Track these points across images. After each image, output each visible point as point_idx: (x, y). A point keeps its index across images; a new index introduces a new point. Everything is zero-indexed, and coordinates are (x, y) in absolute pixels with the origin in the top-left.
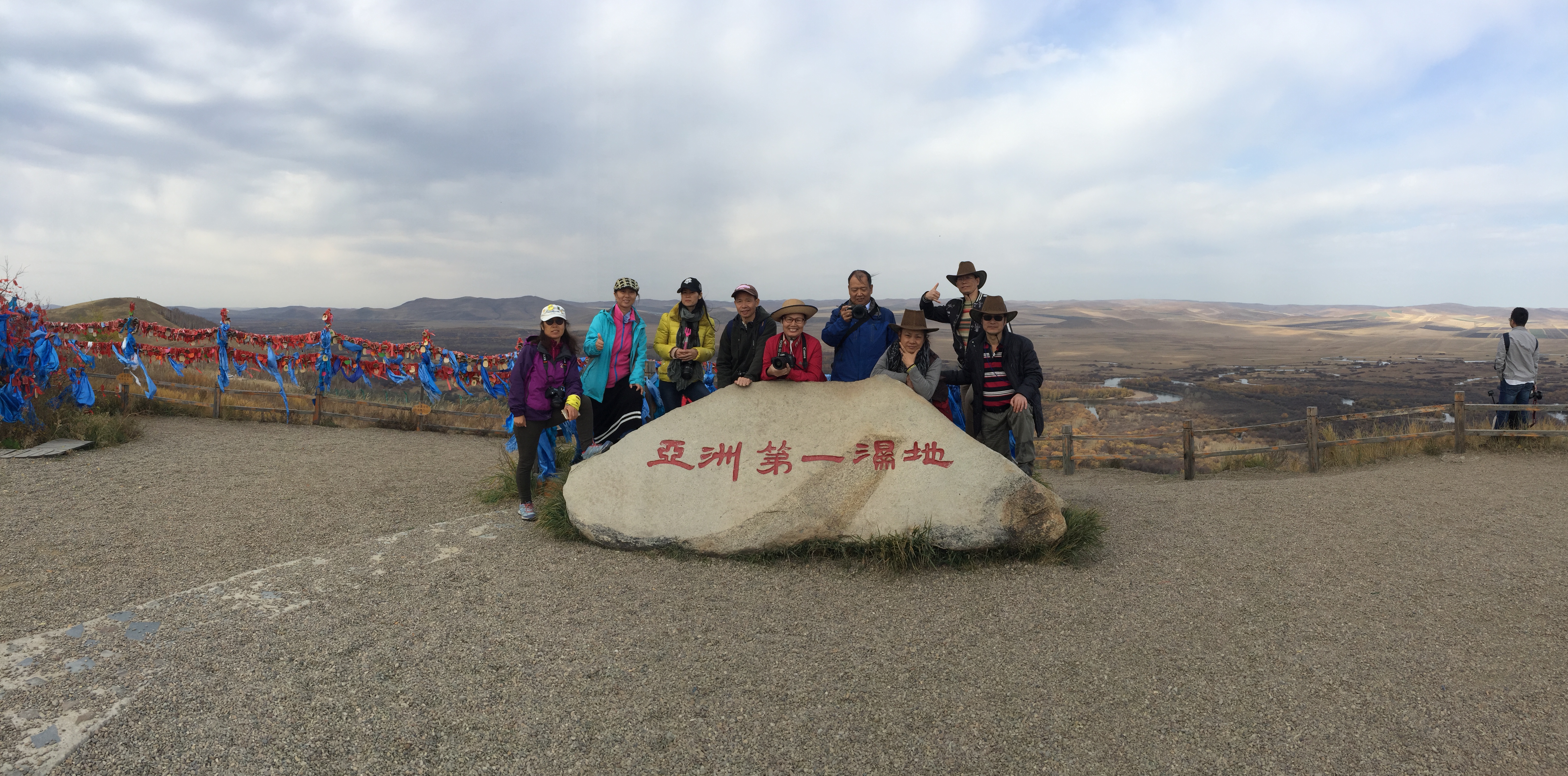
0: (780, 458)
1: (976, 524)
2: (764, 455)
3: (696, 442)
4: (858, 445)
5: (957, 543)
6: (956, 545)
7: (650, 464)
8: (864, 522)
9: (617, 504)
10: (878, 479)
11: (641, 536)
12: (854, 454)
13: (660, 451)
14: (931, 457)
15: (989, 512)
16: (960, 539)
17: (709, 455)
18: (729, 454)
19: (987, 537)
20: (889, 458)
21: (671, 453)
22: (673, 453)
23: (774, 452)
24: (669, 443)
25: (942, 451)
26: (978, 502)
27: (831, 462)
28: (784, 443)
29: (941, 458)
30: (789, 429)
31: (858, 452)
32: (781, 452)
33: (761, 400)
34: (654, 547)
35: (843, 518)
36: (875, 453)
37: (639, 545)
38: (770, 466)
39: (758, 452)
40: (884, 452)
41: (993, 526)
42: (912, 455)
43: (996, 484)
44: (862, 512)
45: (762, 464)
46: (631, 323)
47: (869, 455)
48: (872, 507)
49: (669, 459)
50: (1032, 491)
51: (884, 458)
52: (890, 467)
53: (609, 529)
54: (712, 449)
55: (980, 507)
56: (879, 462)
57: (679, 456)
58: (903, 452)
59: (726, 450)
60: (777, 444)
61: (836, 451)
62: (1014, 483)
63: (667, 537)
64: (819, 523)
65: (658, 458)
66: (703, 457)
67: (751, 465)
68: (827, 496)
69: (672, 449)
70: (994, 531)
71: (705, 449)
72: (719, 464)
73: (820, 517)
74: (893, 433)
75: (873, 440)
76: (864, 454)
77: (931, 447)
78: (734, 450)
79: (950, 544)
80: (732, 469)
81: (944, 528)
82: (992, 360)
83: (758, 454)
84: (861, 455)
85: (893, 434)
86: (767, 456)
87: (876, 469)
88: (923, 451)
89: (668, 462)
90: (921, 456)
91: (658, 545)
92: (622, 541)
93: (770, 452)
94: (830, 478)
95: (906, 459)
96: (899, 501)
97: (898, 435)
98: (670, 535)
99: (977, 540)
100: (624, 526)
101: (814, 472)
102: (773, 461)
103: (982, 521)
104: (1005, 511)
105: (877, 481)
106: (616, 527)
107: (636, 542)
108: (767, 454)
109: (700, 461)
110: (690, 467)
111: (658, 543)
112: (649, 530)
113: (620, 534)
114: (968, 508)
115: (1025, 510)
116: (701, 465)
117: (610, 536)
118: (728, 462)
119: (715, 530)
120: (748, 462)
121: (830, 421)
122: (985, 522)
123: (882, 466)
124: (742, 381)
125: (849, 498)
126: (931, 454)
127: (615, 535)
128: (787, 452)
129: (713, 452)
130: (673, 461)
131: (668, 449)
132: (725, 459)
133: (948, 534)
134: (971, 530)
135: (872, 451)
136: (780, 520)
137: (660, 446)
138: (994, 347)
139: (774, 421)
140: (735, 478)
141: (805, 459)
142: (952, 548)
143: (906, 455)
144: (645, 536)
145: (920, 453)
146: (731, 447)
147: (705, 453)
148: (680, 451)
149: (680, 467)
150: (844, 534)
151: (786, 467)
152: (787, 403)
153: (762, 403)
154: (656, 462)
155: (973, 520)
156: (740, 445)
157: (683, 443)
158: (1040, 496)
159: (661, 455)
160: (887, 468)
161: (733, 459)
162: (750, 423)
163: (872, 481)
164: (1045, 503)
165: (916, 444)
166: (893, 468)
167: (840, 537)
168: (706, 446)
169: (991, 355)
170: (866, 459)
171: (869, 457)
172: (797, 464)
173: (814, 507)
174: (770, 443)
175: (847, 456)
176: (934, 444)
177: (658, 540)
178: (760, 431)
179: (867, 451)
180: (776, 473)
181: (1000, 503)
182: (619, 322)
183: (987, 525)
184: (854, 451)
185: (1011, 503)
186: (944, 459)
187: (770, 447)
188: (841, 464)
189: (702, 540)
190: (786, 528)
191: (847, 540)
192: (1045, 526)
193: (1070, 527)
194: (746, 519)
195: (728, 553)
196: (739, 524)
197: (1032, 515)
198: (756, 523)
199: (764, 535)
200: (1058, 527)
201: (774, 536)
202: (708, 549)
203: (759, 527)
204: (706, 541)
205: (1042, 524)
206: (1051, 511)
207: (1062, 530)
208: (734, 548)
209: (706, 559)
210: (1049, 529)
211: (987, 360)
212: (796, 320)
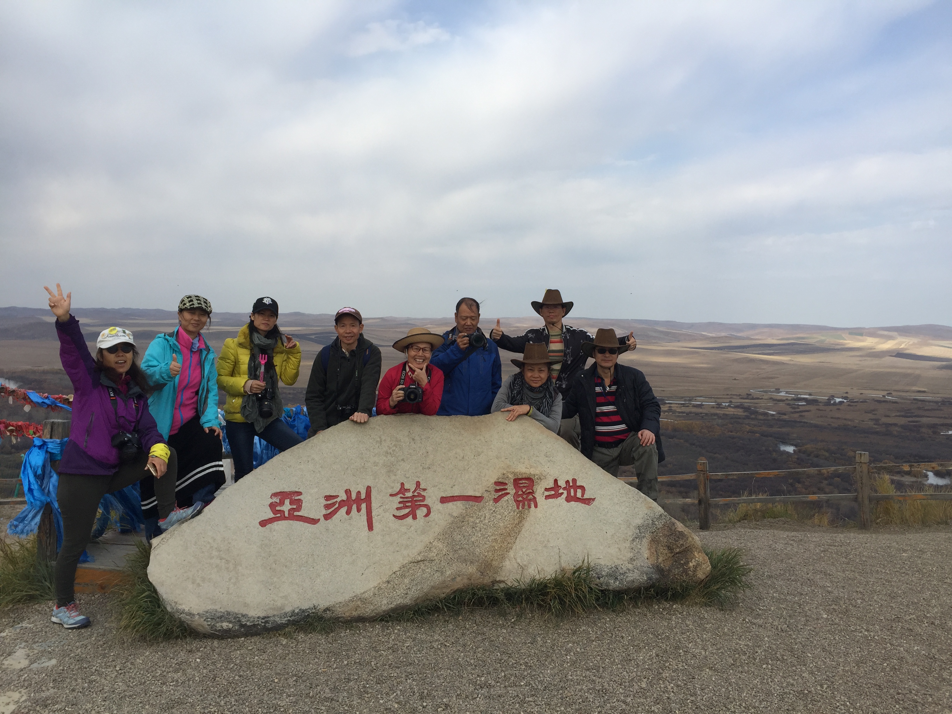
0: (416, 501)
1: (627, 562)
2: (398, 499)
3: (316, 490)
4: (497, 483)
5: (614, 583)
7: (263, 523)
8: (516, 565)
9: (230, 579)
10: (521, 519)
11: (270, 613)
12: (493, 493)
13: (272, 506)
14: (572, 494)
15: (636, 551)
16: (617, 578)
17: (334, 504)
18: (358, 501)
19: (639, 576)
20: (531, 497)
21: (286, 507)
22: (290, 507)
23: (409, 494)
24: (282, 496)
25: (582, 488)
26: (625, 540)
27: (471, 503)
28: (418, 484)
29: (583, 496)
30: (421, 468)
31: (497, 491)
32: (416, 494)
33: (383, 438)
34: (293, 623)
35: (494, 563)
36: (514, 491)
37: (269, 625)
38: (407, 511)
39: (391, 495)
40: (524, 490)
41: (642, 565)
42: (553, 493)
43: (639, 521)
44: (511, 554)
45: (398, 509)
46: (199, 351)
47: (508, 493)
48: (522, 548)
49: (286, 514)
50: (673, 529)
51: (525, 496)
52: (533, 506)
53: (229, 613)
54: (337, 497)
55: (628, 544)
56: (520, 501)
57: (299, 509)
58: (543, 490)
59: (354, 496)
60: (410, 486)
61: (475, 491)
62: (655, 520)
63: (304, 608)
64: (471, 569)
65: (271, 515)
66: (327, 507)
67: (385, 511)
68: (473, 540)
69: (287, 502)
70: (645, 569)
71: (328, 498)
72: (348, 512)
73: (471, 562)
74: (532, 470)
75: (511, 476)
76: (503, 492)
77: (571, 484)
78: (363, 496)
79: (608, 584)
80: (364, 518)
81: (599, 567)
82: (604, 394)
83: (391, 498)
84: (500, 493)
85: (532, 471)
86: (401, 500)
87: (518, 508)
88: (564, 489)
89: (285, 518)
90: (562, 493)
91: (293, 620)
92: (248, 624)
93: (404, 495)
94: (472, 520)
95: (547, 497)
96: (548, 541)
97: (537, 472)
98: (305, 606)
99: (632, 578)
100: (246, 605)
101: (455, 514)
102: (410, 504)
103: (632, 560)
104: (649, 549)
105: (521, 521)
106: (237, 609)
107: (266, 622)
108: (401, 498)
109: (324, 512)
110: (314, 521)
111: (293, 618)
112: (279, 604)
113: (243, 616)
114: (617, 546)
115: (670, 548)
116: (327, 517)
117: (230, 622)
118: (359, 510)
119: (359, 592)
120: (382, 508)
121: (463, 458)
122: (634, 560)
123: (524, 505)
124: (358, 416)
125: (496, 540)
126: (572, 491)
127: (237, 619)
128: (423, 493)
129: (339, 499)
130: (292, 517)
131: (282, 503)
132: (354, 507)
133: (603, 573)
134: (625, 569)
135: (511, 490)
136: (428, 570)
137: (271, 501)
138: (607, 382)
139: (403, 460)
140: (370, 527)
141: (444, 500)
142: (611, 588)
143: (547, 493)
144: (275, 613)
145: (561, 491)
146: (359, 493)
147: (329, 502)
148: (298, 504)
149: (301, 523)
150: (498, 579)
151: (425, 510)
152: (413, 439)
153: (385, 440)
154: (271, 521)
155: (624, 558)
156: (369, 490)
157: (300, 493)
158: (682, 534)
159: (275, 512)
160: (530, 507)
161: (364, 506)
162: (376, 464)
163: (516, 522)
164: (688, 542)
165: (556, 481)
166: (536, 506)
167: (494, 582)
168: (328, 494)
169: (604, 389)
170: (506, 498)
171: (509, 496)
172: (436, 506)
173: (462, 553)
174: (402, 484)
175: (485, 495)
176: (574, 481)
177: (293, 613)
178: (389, 471)
179: (506, 489)
180: (415, 518)
181: (644, 540)
183: (638, 563)
184: (492, 489)
185: (654, 541)
186: (586, 496)
187: (403, 490)
188: (482, 503)
189: (346, 604)
190: (437, 578)
191: (502, 585)
192: (691, 564)
193: (714, 567)
194: (392, 572)
195: (377, 614)
196: (385, 580)
197: (677, 553)
198: (403, 576)
199: (414, 588)
200: (704, 566)
201: (426, 588)
202: (355, 614)
203: (407, 581)
204: (351, 605)
205: (687, 563)
206: (694, 550)
207: (708, 569)
208: (384, 608)
209: (352, 627)
210: (695, 567)
211: (599, 394)
212: (424, 350)
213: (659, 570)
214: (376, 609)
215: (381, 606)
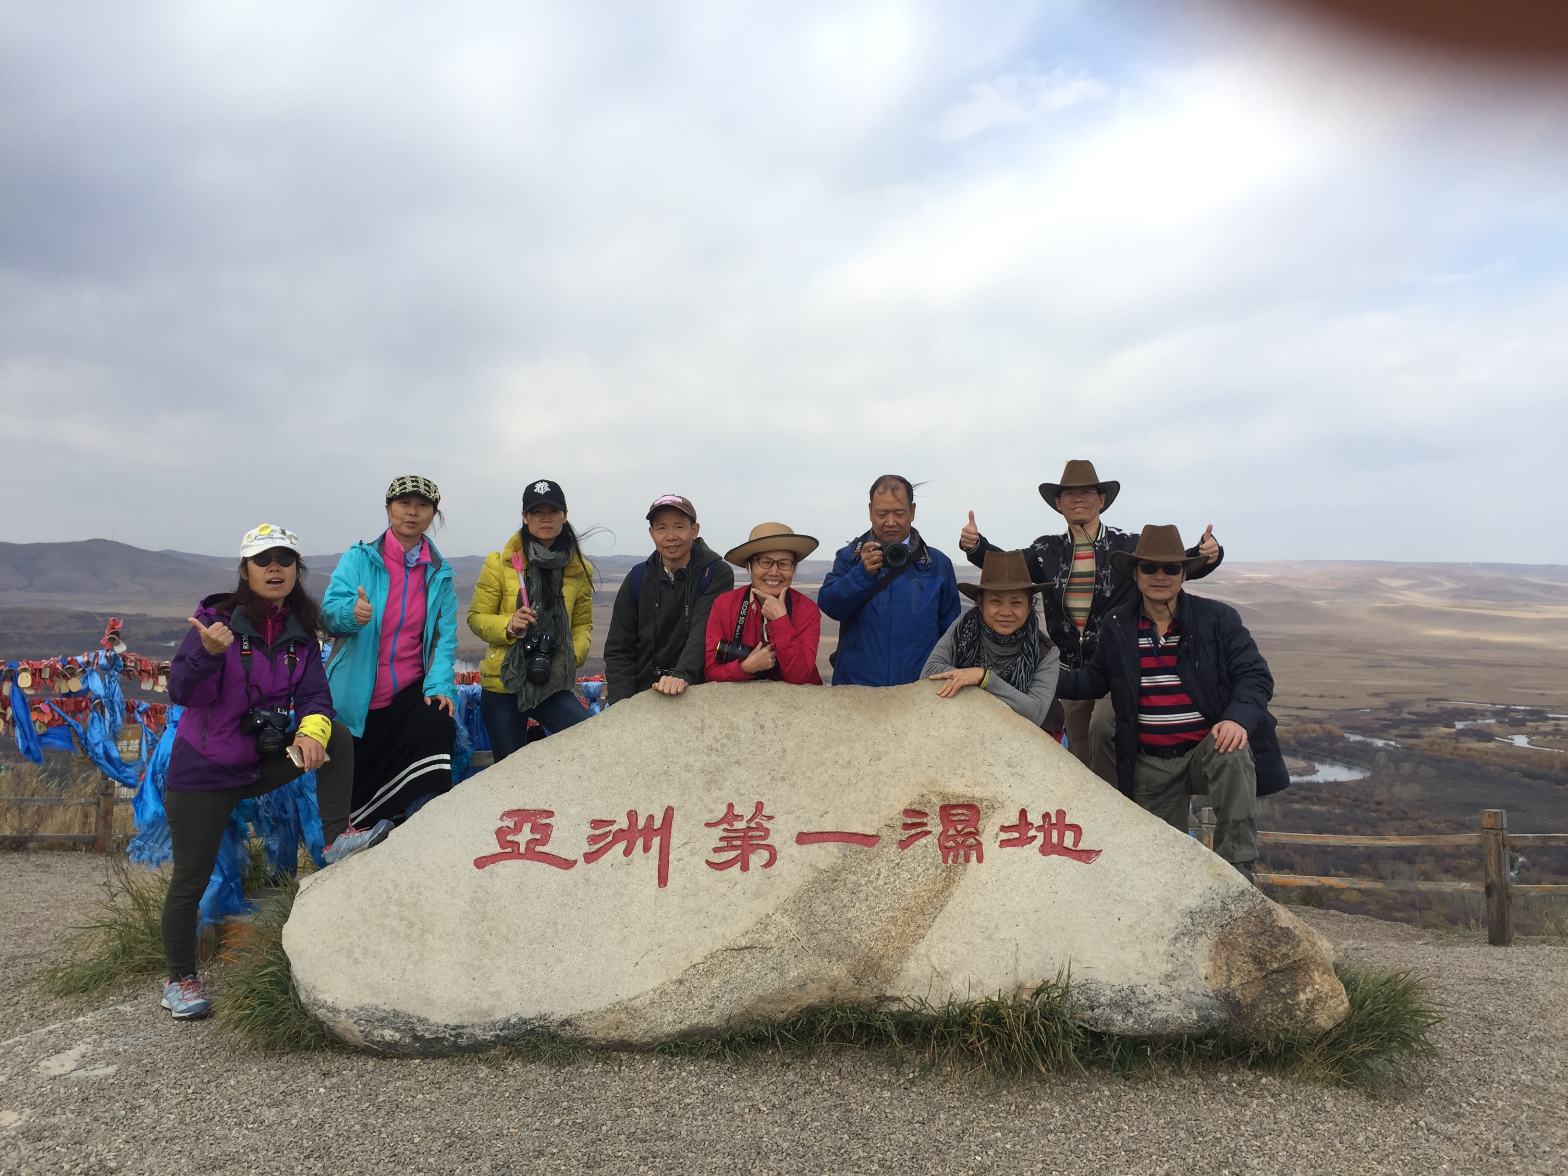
0: (751, 837)
1: (1157, 982)
2: (718, 832)
3: (578, 809)
4: (907, 812)
5: (1123, 1020)
6: (1121, 1023)
7: (481, 863)
8: (928, 971)
9: (410, 956)
10: (949, 882)
11: (467, 1020)
12: (899, 830)
13: (501, 833)
14: (1055, 840)
15: (1181, 959)
16: (1129, 1012)
17: (606, 835)
18: (649, 832)
19: (1182, 1011)
20: (971, 841)
21: (525, 836)
22: (530, 836)
23: (741, 825)
24: (520, 816)
25: (1077, 829)
26: (1159, 937)
27: (854, 846)
28: (760, 806)
29: (1076, 844)
30: (768, 779)
31: (906, 826)
32: (753, 825)
33: (708, 722)
34: (498, 1041)
35: (885, 961)
36: (941, 829)
37: (462, 1042)
38: (733, 854)
39: (708, 825)
40: (959, 828)
41: (1192, 989)
42: (1016, 835)
43: (1191, 901)
44: (922, 948)
45: (716, 850)
46: (421, 567)
47: (930, 832)
48: (944, 938)
49: (522, 850)
50: (1268, 921)
51: (960, 840)
52: (974, 858)
53: (397, 1014)
54: (612, 822)
55: (1163, 946)
56: (951, 848)
57: (544, 841)
58: (997, 828)
59: (641, 823)
60: (745, 809)
61: (864, 824)
62: (1229, 901)
63: (526, 1016)
64: (838, 971)
65: (498, 850)
66: (593, 839)
67: (693, 853)
68: (849, 915)
69: (527, 827)
70: (1196, 999)
71: (597, 823)
72: (627, 852)
73: (840, 958)
74: (977, 789)
75: (937, 802)
76: (919, 830)
77: (1054, 821)
78: (657, 824)
79: (1109, 1022)
80: (655, 863)
81: (1093, 987)
82: (1156, 651)
83: (707, 830)
84: (913, 832)
85: (977, 792)
86: (725, 834)
87: (945, 861)
88: (1039, 829)
89: (520, 856)
90: (1035, 837)
91: (505, 1037)
92: (426, 1035)
93: (731, 825)
94: (853, 878)
95: (1004, 843)
96: (997, 928)
97: (988, 794)
98: (529, 1013)
99: (1164, 1015)
100: (428, 1002)
101: (822, 866)
102: (739, 843)
103: (1169, 978)
104: (1213, 959)
105: (948, 887)
106: (412, 1008)
107: (457, 1035)
108: (725, 830)
109: (587, 848)
110: (567, 864)
111: (506, 1032)
112: (485, 1006)
113: (421, 1020)
114: (1138, 947)
115: (1258, 961)
116: (590, 858)
117: (397, 1030)
118: (646, 848)
119: (624, 994)
120: (688, 847)
121: (849, 762)
122: (1174, 979)
123: (956, 857)
124: (668, 683)
125: (894, 920)
126: (1055, 834)
127: (409, 1025)
128: (766, 824)
129: (614, 828)
130: (532, 854)
131: (517, 829)
132: (640, 843)
133: (1102, 999)
134: (1150, 995)
135: (935, 825)
136: (758, 967)
137: (501, 824)
138: (1162, 627)
139: (737, 762)
140: (663, 880)
141: (803, 838)
142: (1115, 1030)
143: (1004, 836)
144: (476, 1020)
145: (1032, 833)
146: (651, 818)
147: (597, 832)
148: (544, 832)
149: (545, 865)
150: (889, 994)
151: (765, 855)
152: (762, 726)
153: (710, 726)
154: (494, 859)
155: (1152, 973)
156: (669, 813)
157: (550, 814)
158: (1287, 934)
159: (503, 843)
160: (967, 860)
161: (656, 841)
162: (688, 768)
163: (938, 886)
164: (1300, 950)
165: (1023, 813)
166: (980, 859)
167: (882, 999)
168: (597, 817)
169: (1156, 641)
170: (923, 841)
171: (929, 838)
172: (787, 849)
173: (826, 938)
174: (731, 806)
175: (885, 833)
176: (1061, 814)
177: (507, 1024)
178: (711, 782)
179: (925, 824)
180: (745, 868)
181: (1202, 940)
182: (395, 566)
183: (1181, 985)
184: (899, 824)
185: (1224, 943)
186: (1082, 846)
187: (730, 815)
188: (875, 849)
189: (601, 1015)
190: (771, 983)
191: (895, 1007)
192: (1302, 997)
193: (1356, 1004)
194: (689, 965)
195: (655, 1039)
196: (674, 977)
197: (1274, 972)
198: (709, 973)
199: (727, 996)
200: (1331, 1003)
201: (748, 998)
202: (615, 1035)
203: (715, 982)
204: (610, 1017)
205: (1296, 993)
206: (1313, 967)
207: (1341, 1009)
208: (667, 1029)
209: (608, 1058)
210: (1312, 1003)
211: (1146, 651)
212: (779, 563)
213: (1228, 1001)
214: (651, 1030)
215: (661, 1025)
